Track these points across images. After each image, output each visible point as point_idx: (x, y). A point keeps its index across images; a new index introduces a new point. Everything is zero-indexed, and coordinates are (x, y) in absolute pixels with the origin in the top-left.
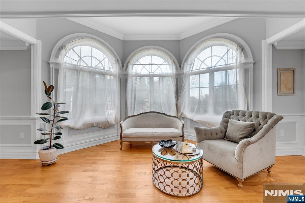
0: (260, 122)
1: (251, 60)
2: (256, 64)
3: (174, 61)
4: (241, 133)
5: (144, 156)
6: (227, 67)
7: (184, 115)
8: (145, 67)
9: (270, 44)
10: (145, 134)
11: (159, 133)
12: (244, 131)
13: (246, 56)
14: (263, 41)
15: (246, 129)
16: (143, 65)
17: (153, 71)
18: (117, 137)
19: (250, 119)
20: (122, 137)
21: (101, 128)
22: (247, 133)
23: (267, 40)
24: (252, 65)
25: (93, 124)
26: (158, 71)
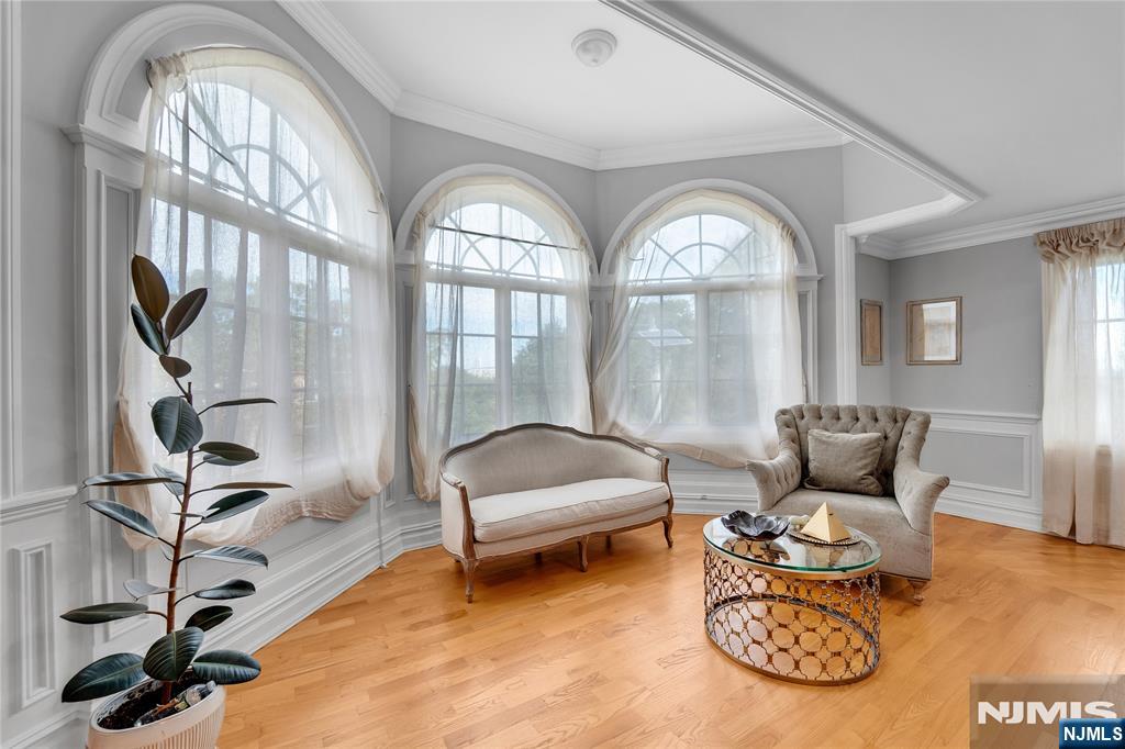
0: (885, 431)
1: (813, 272)
2: (824, 284)
3: (582, 240)
4: (860, 464)
5: (592, 599)
6: (752, 283)
7: (622, 429)
8: (477, 245)
9: (852, 237)
10: (566, 511)
11: (608, 502)
12: (865, 458)
13: (802, 258)
14: (838, 227)
15: (870, 453)
16: (469, 235)
17: (506, 267)
18: (381, 553)
19: (859, 425)
20: (475, 541)
21: (327, 520)
22: (872, 462)
23: (848, 225)
24: (815, 285)
25: (300, 506)
26: (525, 270)
